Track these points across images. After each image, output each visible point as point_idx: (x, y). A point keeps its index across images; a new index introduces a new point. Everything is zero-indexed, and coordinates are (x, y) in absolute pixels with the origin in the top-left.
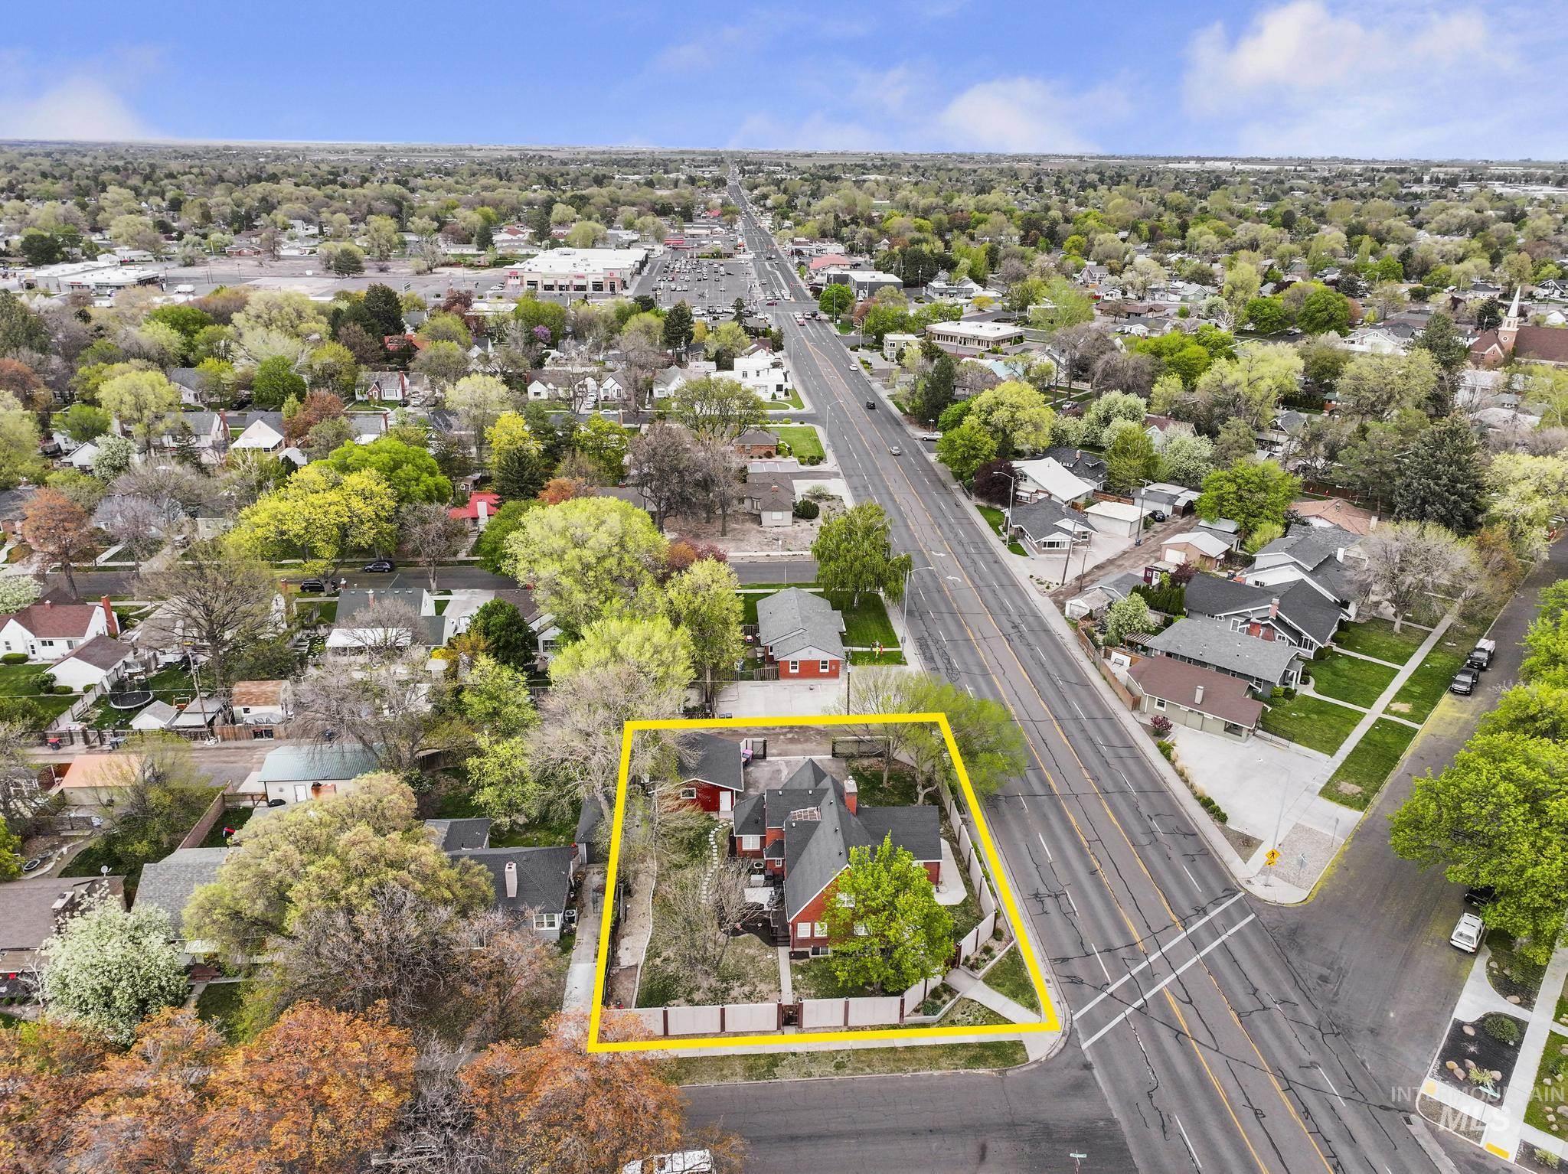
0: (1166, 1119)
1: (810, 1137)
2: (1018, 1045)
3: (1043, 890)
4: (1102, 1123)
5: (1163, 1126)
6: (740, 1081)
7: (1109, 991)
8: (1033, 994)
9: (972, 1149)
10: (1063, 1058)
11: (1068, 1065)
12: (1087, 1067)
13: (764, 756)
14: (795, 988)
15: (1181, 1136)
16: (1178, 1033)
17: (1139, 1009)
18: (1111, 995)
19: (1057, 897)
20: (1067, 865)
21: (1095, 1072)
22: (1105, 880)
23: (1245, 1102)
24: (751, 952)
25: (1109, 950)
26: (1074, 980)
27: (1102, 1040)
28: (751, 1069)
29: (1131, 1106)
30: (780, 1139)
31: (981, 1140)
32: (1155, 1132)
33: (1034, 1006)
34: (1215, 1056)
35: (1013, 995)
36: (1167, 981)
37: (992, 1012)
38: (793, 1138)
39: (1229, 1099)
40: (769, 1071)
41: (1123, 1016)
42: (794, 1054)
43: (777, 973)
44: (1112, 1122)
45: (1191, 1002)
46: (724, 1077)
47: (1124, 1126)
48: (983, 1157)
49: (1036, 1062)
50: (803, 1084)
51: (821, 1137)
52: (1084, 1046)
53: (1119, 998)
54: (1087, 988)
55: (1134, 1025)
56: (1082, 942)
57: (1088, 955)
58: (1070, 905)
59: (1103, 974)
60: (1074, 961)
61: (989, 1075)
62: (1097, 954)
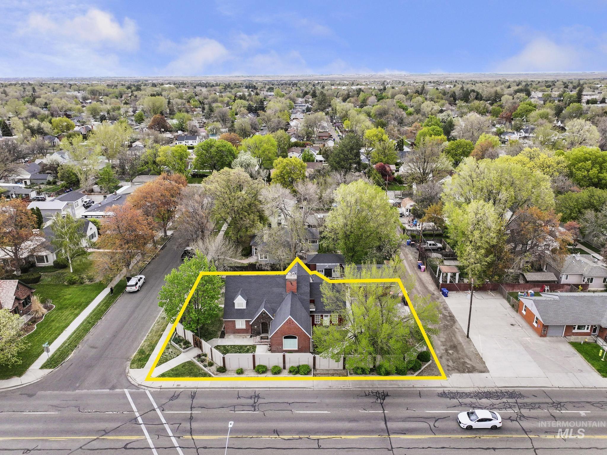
0: (60, 409)
2: (141, 366)
3: (261, 401)
4: (78, 385)
5: (56, 406)
7: (158, 410)
9: (97, 345)
10: (125, 381)
11: (119, 381)
12: (113, 388)
16: (106, 432)
17: (136, 419)
18: (154, 410)
19: (254, 406)
20: (288, 419)
21: (108, 390)
22: (265, 437)
23: (39, 448)
25: (191, 419)
26: (174, 397)
27: (125, 398)
29: (78, 398)
31: (100, 347)
32: (56, 402)
34: (78, 445)
36: (150, 441)
37: (167, 361)
39: (46, 440)
41: (136, 411)
44: (76, 389)
45: (125, 448)
47: (69, 393)
49: (129, 372)
52: (126, 391)
53: (149, 413)
54: (164, 401)
55: (125, 414)
56: (204, 408)
57: (192, 408)
58: (243, 411)
59: (172, 410)
60: (189, 401)
61: (131, 356)
62: (190, 412)
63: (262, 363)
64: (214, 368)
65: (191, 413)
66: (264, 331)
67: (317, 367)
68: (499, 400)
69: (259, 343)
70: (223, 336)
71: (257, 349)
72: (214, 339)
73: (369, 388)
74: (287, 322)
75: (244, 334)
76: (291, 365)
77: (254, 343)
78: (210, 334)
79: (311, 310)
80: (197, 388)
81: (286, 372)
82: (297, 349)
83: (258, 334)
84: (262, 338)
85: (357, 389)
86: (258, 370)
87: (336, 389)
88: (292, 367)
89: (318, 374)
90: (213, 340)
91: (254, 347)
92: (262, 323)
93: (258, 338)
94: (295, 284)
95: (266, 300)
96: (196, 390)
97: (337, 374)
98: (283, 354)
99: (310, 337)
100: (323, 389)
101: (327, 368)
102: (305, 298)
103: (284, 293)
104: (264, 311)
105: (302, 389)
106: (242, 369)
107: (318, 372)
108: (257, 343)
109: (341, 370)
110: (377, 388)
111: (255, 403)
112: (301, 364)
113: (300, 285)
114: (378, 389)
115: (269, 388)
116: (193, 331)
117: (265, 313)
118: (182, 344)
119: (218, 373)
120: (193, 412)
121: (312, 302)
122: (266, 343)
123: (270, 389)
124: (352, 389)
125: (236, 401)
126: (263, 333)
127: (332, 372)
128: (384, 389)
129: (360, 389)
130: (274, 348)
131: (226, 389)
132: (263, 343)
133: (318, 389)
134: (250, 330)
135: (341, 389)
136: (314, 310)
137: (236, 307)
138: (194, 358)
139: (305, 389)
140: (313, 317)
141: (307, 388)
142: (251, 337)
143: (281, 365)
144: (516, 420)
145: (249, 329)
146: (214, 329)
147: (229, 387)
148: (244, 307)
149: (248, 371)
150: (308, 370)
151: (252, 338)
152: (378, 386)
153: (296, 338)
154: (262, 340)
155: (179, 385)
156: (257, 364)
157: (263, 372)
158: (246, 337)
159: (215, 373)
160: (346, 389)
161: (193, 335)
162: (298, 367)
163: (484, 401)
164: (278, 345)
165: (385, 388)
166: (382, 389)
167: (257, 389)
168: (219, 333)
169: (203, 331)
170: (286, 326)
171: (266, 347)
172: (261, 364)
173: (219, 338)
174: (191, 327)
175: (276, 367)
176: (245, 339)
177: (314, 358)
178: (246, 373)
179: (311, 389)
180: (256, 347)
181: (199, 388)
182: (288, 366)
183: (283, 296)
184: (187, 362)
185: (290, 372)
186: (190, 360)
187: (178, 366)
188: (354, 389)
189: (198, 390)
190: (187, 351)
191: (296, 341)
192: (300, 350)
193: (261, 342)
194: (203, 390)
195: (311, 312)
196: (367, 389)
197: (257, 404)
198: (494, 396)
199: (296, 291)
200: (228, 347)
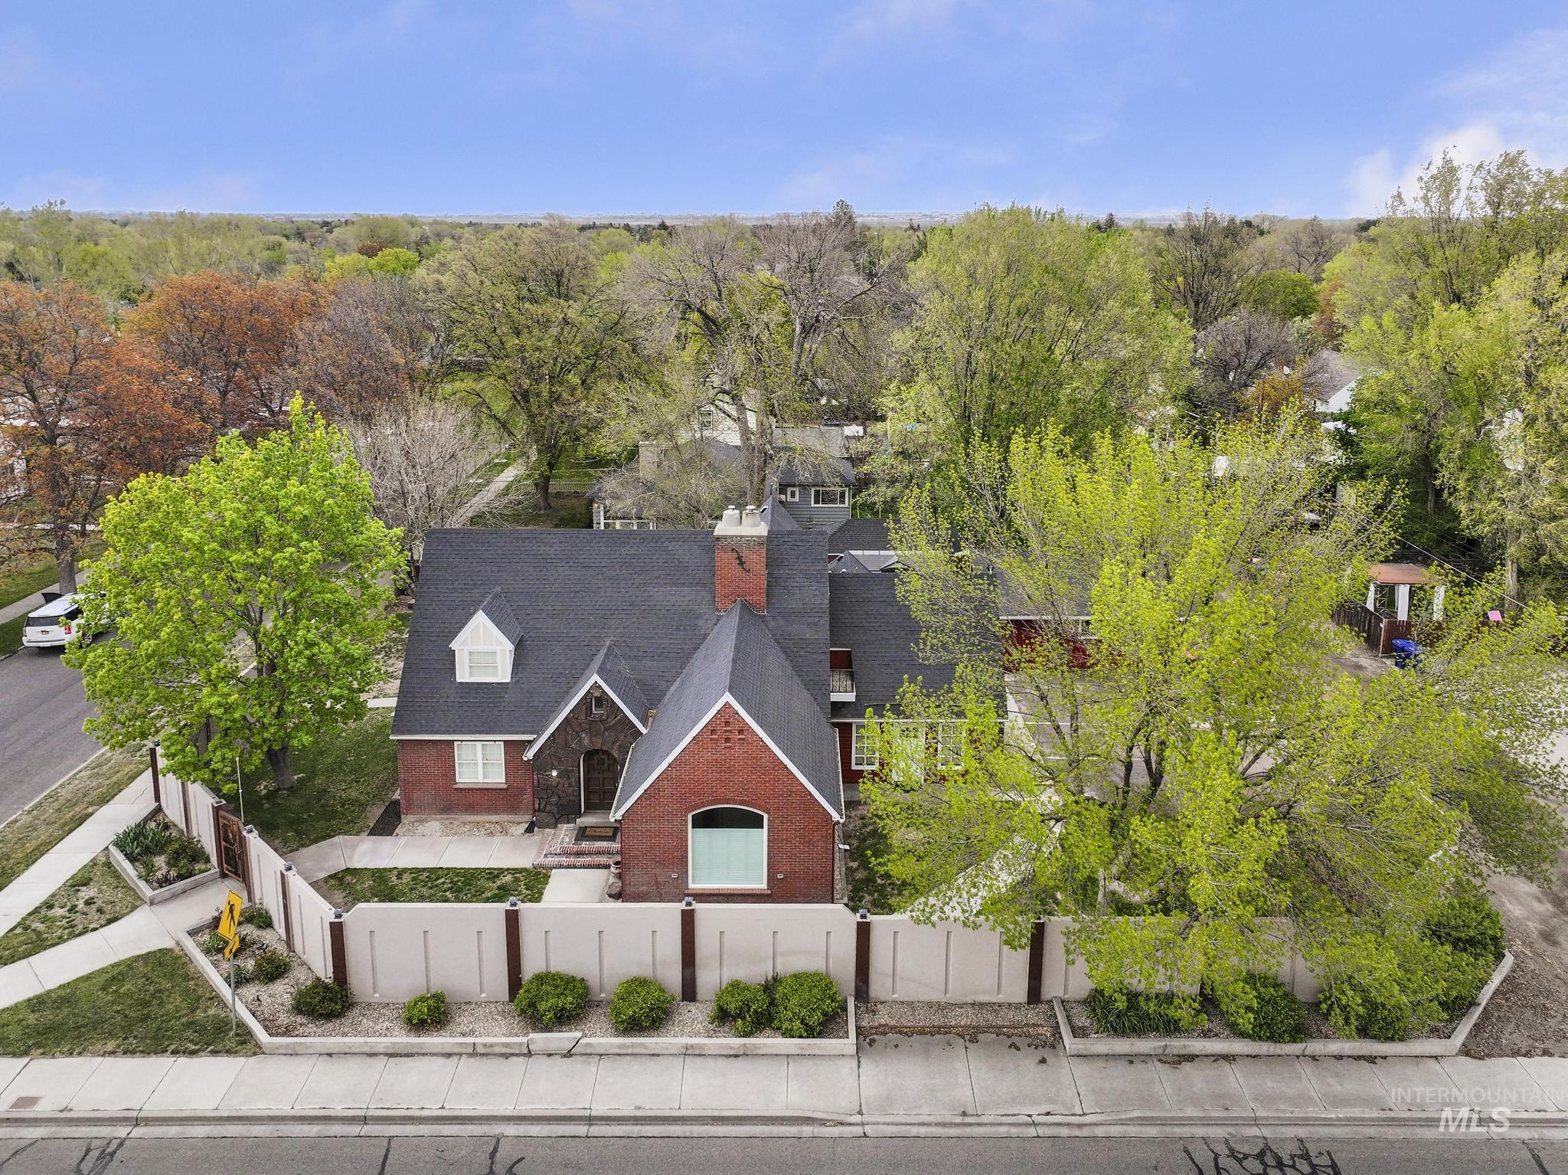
63: (561, 965)
64: (281, 992)
66: (595, 800)
67: (879, 987)
69: (564, 860)
70: (386, 826)
71: (549, 892)
72: (337, 839)
73: (1207, 1122)
74: (710, 728)
75: (494, 818)
76: (729, 974)
77: (541, 860)
78: (329, 815)
79: (835, 697)
80: (137, 1122)
81: (698, 1014)
82: (761, 885)
83: (567, 812)
84: (583, 834)
85: (1133, 1130)
86: (532, 1005)
87: (1003, 1131)
88: (735, 986)
89: (884, 1030)
90: (333, 845)
91: (534, 882)
92: (590, 755)
93: (564, 835)
94: (757, 560)
95: (615, 644)
96: (122, 1131)
97: (998, 1030)
98: (682, 906)
99: (836, 817)
100: (922, 1131)
101: (936, 996)
102: (809, 634)
103: (703, 608)
104: (596, 686)
105: (792, 1130)
106: (439, 998)
107: (883, 1018)
108: (556, 860)
109: (1018, 1006)
110: (1256, 1122)
112: (789, 965)
113: (782, 572)
114: (1266, 1132)
115: (590, 1120)
116: (216, 791)
117: (602, 700)
118: (160, 861)
119: (300, 1019)
121: (842, 662)
122: (603, 860)
123: (597, 1130)
124: (1100, 1131)
126: (591, 807)
127: (963, 1018)
128: (1302, 1132)
129: (1152, 1131)
130: (638, 879)
131: (314, 1130)
132: (587, 860)
133: (890, 1130)
134: (527, 797)
135: (1032, 1131)
136: (850, 697)
137: (463, 675)
138: (192, 933)
139: (807, 1130)
140: (845, 730)
141: (823, 1122)
142: (529, 830)
143: (673, 977)
145: (521, 791)
146: (354, 794)
147: (338, 1110)
148: (502, 673)
149: (479, 1012)
150: (828, 1006)
151: (538, 835)
152: (1261, 1113)
153: (755, 822)
154: (585, 845)
155: (30, 1101)
156: (532, 966)
157: (564, 1019)
158: (505, 832)
159: (284, 1019)
160: (1065, 1132)
161: (216, 810)
162: (770, 987)
164: (662, 863)
165: (1305, 1122)
166: (1291, 1132)
167: (511, 1130)
168: (376, 812)
169: (298, 802)
170: (707, 755)
171: (599, 879)
172: (553, 969)
173: (363, 835)
174: (207, 764)
175: (639, 984)
176: (498, 840)
177: (864, 932)
178: (463, 1021)
179: (847, 1131)
180: (547, 877)
181: (148, 1121)
182: (709, 979)
183: (701, 622)
184: (146, 958)
185: (723, 1017)
186: (168, 944)
187: (87, 978)
188: (1116, 1131)
189: (137, 1132)
190: (174, 897)
191: (759, 838)
192: (780, 890)
193: (579, 854)
194: (172, 1131)
195: (838, 708)
196: (1200, 1132)
199: (763, 599)
200: (399, 876)
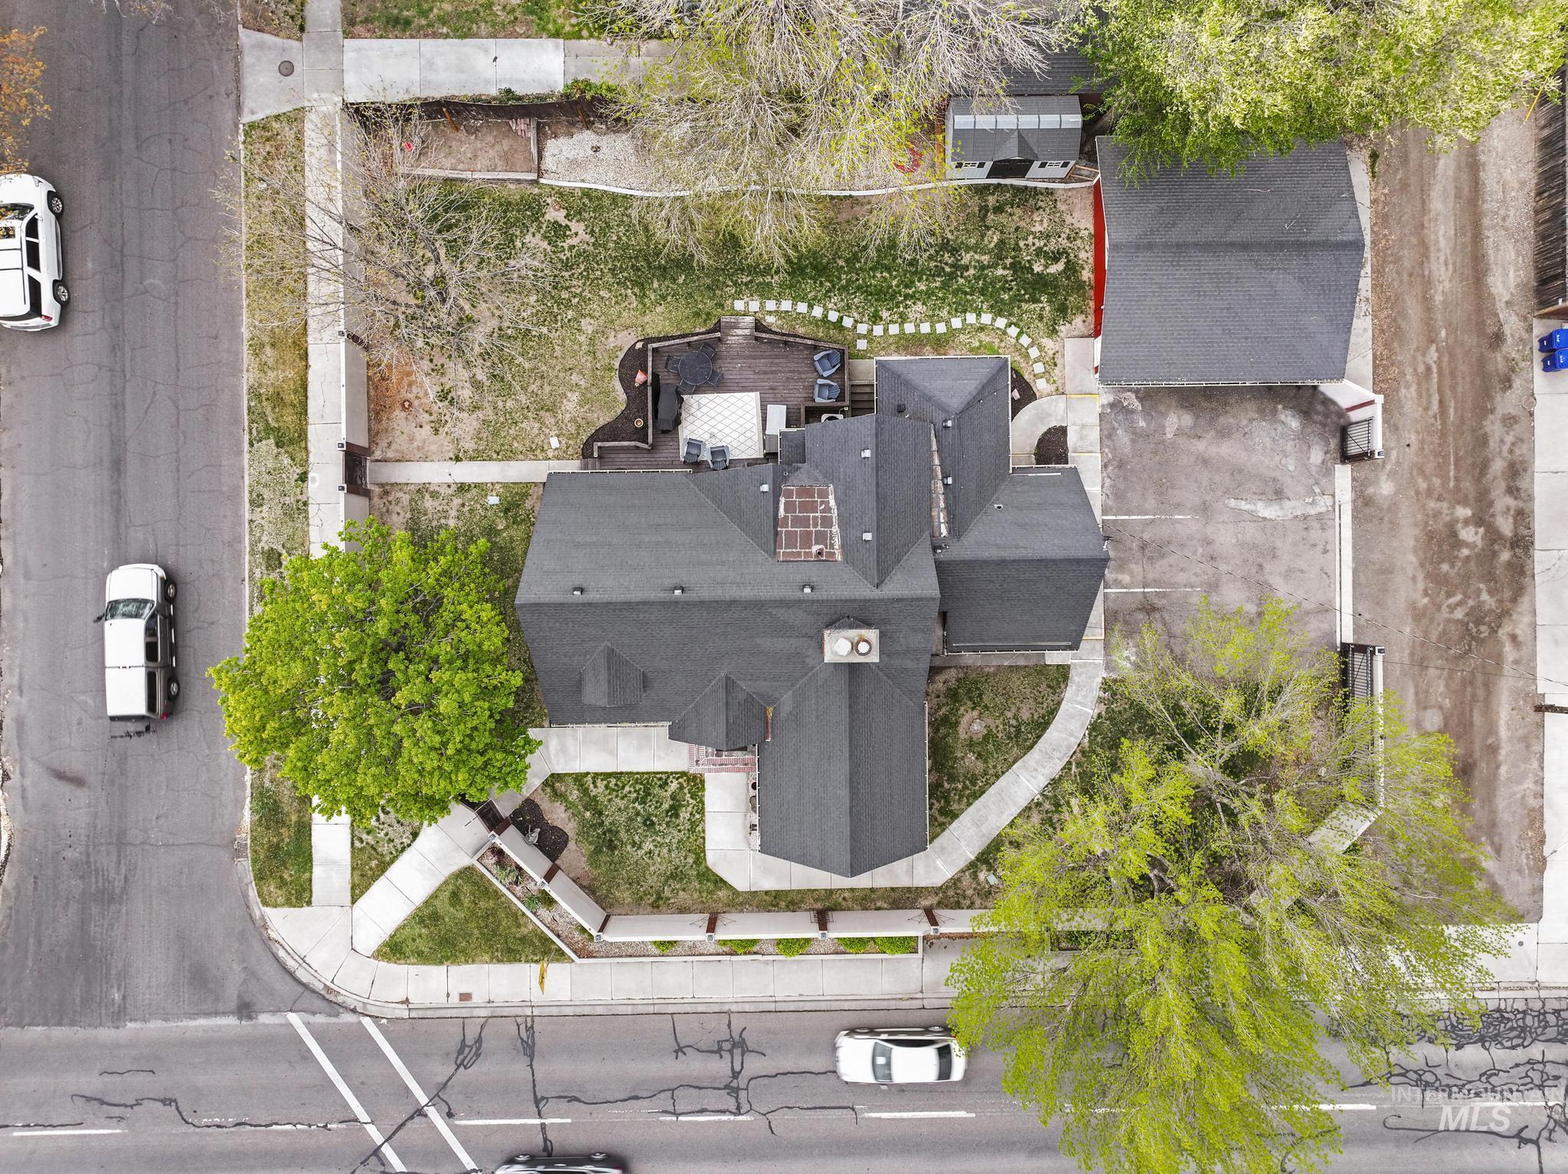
0: (117, 1111)
1: (118, 493)
2: (300, 894)
3: (754, 1065)
4: (117, 996)
5: (102, 1102)
6: (248, 378)
7: (431, 1112)
8: (423, 958)
9: (75, 763)
10: (269, 971)
11: (251, 973)
12: (246, 1009)
13: (1345, 458)
14: (463, 488)
15: (78, 1125)
17: (377, 1152)
18: (420, 1112)
19: (733, 1091)
21: (232, 1021)
24: (571, 404)
26: (468, 1052)
27: (307, 1056)
28: (277, 399)
29: (150, 1060)
30: (117, 442)
31: (92, 779)
32: (91, 1083)
33: (394, 949)
35: (427, 916)
37: (384, 867)
38: (117, 466)
40: (269, 430)
41: (363, 1117)
42: (303, 478)
43: (507, 454)
44: (119, 1016)
46: (257, 349)
47: (106, 1033)
48: (60, 776)
50: (236, 492)
51: (117, 511)
52: (296, 1021)
53: (409, 1124)
54: (442, 1070)
55: (336, 1130)
56: (577, 1100)
57: (538, 1102)
58: (702, 1111)
59: (479, 1115)
60: (519, 1070)
61: (237, 826)
62: (538, 1121)
65: (543, 1126)
68: (1520, 1050)
96: (528, 1013)
105: (886, 1004)
111: (735, 1075)
115: (776, 1002)
120: (547, 1121)
123: (778, 1007)
125: (673, 1068)
133: (938, 1003)
139: (893, 1003)
141: (901, 998)
144: (1536, 1143)
155: (468, 995)
163: (1473, 1055)
167: (734, 1008)
179: (914, 1003)
184: (461, 873)
186: (469, 862)
189: (536, 1012)
197: (742, 1082)
198: (1512, 1029)
